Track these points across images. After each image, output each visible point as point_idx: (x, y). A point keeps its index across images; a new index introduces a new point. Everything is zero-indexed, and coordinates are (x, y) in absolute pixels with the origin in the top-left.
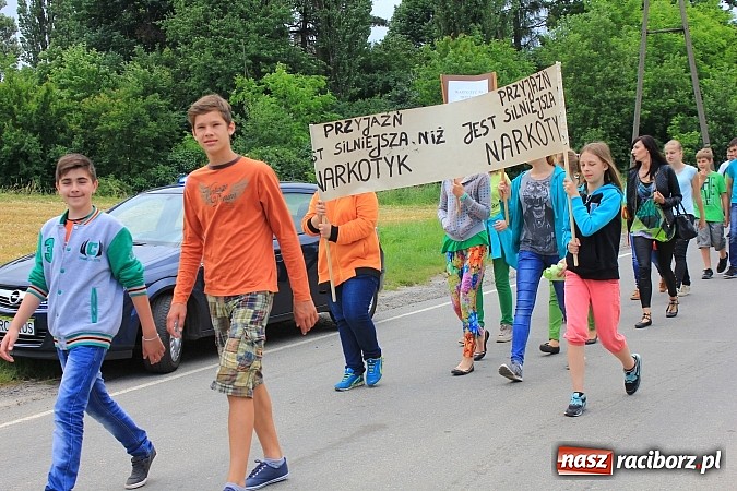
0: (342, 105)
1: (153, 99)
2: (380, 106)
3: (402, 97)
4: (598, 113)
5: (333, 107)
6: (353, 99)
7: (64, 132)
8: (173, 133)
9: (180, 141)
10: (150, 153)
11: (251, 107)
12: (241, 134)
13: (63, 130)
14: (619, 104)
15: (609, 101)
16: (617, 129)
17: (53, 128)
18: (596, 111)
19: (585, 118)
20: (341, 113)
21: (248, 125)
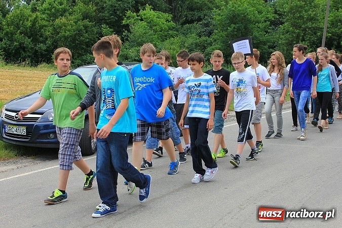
0: (178, 27)
1: (86, 22)
2: (196, 28)
3: (207, 24)
4: (305, 34)
5: (173, 28)
6: (183, 24)
7: (43, 37)
10: (83, 48)
11: (133, 27)
12: (128, 40)
13: (41, 36)
14: (315, 30)
15: (310, 28)
16: (314, 43)
17: (37, 35)
18: (304, 33)
19: (298, 37)
20: (178, 31)
21: (131, 36)
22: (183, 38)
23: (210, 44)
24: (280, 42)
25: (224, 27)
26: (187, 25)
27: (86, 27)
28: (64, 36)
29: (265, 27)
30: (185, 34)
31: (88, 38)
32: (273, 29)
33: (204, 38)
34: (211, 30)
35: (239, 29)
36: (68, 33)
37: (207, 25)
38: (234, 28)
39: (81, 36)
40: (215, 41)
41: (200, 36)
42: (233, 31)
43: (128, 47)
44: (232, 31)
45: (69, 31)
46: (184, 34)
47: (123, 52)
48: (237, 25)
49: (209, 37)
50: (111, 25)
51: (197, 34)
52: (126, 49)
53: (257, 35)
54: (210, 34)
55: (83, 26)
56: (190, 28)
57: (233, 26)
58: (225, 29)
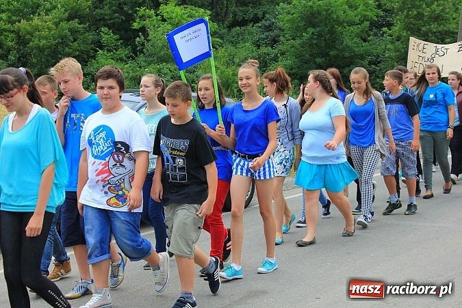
0: (223, 31)
1: (75, 24)
2: (252, 33)
3: (270, 26)
6: (230, 27)
7: (2, 48)
8: (88, 51)
9: (94, 57)
12: (143, 52)
20: (222, 38)
21: (148, 46)
22: (231, 49)
23: (275, 59)
24: (387, 55)
25: (297, 32)
26: (238, 28)
27: (73, 31)
28: (38, 48)
29: (362, 31)
30: (234, 43)
31: (78, 50)
32: (375, 35)
33: (264, 50)
34: (276, 36)
35: (320, 35)
36: (44, 41)
37: (269, 28)
38: (313, 33)
39: (67, 46)
40: (283, 54)
41: (259, 46)
42: (311, 39)
43: (143, 64)
44: (309, 39)
45: (46, 38)
46: (232, 43)
47: (134, 72)
48: (318, 29)
49: (272, 47)
50: (115, 28)
51: (254, 44)
52: (140, 67)
53: (350, 43)
54: (274, 42)
55: (70, 30)
56: (242, 34)
57: (311, 30)
58: (299, 34)
